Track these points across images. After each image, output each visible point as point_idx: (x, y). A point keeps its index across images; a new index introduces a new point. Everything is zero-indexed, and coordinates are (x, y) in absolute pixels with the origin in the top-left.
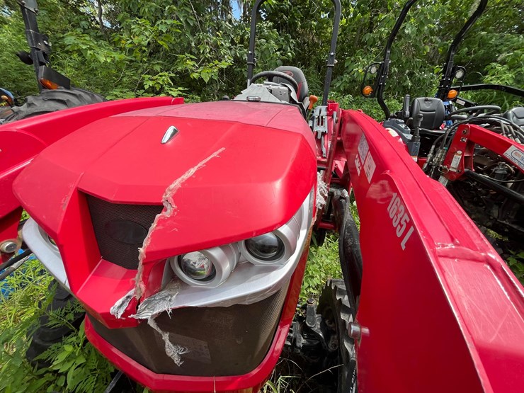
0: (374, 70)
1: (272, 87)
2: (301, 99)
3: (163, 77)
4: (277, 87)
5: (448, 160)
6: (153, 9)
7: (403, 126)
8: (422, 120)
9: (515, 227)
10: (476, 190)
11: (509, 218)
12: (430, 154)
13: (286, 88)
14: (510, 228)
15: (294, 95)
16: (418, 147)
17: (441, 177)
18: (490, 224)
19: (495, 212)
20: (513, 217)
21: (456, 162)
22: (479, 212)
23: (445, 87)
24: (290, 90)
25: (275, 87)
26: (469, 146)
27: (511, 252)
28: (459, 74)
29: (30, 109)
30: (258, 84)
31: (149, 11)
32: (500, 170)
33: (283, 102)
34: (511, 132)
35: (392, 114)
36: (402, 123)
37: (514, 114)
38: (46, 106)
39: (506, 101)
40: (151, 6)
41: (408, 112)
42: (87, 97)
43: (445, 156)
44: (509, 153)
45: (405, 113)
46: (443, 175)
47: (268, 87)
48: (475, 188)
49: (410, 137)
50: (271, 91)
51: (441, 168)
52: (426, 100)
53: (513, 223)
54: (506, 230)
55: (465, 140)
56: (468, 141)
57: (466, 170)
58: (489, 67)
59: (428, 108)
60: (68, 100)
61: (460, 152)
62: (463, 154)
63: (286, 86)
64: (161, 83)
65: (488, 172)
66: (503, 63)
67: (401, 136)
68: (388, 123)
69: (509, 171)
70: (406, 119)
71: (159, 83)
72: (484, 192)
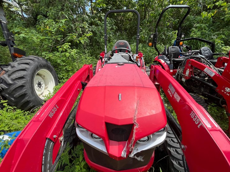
0: (152, 36)
3: (66, 46)
5: (184, 72)
6: (54, 14)
7: (166, 58)
8: (173, 56)
9: (209, 94)
10: (195, 82)
11: (207, 92)
14: (208, 95)
16: (173, 66)
17: (183, 78)
18: (201, 94)
19: (202, 90)
20: (208, 91)
21: (187, 73)
22: (197, 90)
23: (178, 41)
25: (123, 54)
26: (192, 67)
27: (209, 103)
28: (183, 36)
29: (13, 69)
30: (117, 54)
31: (52, 14)
32: (202, 75)
34: (205, 63)
35: (160, 53)
36: (165, 57)
37: (203, 50)
38: (20, 67)
39: (199, 43)
40: (52, 12)
41: (167, 53)
42: (36, 59)
43: (183, 71)
44: (205, 70)
45: (166, 53)
46: (183, 77)
47: (121, 54)
48: (194, 81)
49: (169, 62)
50: (122, 56)
51: (182, 75)
52: (173, 47)
53: (209, 93)
54: (207, 96)
56: (191, 65)
57: (191, 76)
58: (192, 30)
59: (174, 50)
60: (29, 63)
61: (189, 69)
62: (190, 70)
63: (128, 54)
65: (198, 75)
66: (196, 28)
67: (165, 62)
68: (160, 57)
69: (205, 75)
70: (167, 56)
72: (198, 82)
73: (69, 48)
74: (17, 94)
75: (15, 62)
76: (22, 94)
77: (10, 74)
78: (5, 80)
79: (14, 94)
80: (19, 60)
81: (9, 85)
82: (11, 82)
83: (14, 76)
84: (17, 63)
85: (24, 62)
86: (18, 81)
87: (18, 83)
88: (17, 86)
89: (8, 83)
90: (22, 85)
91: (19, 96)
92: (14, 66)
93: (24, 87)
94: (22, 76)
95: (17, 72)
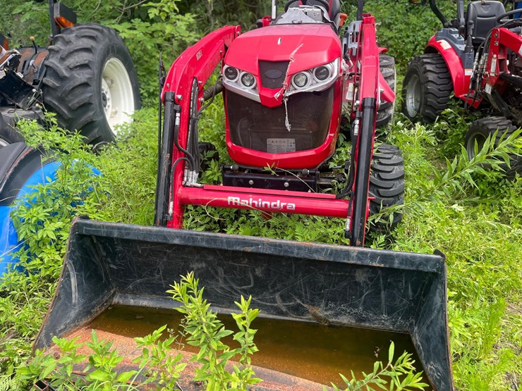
1: (307, 10)
2: (333, 17)
4: (311, 10)
5: (489, 66)
7: (456, 36)
12: (475, 62)
13: (319, 10)
15: (326, 15)
17: (487, 85)
21: (493, 66)
24: (322, 11)
25: (309, 9)
29: (68, 47)
30: (294, 8)
33: (318, 22)
38: (81, 43)
41: (463, 20)
45: (459, 21)
46: (488, 82)
47: (303, 9)
49: (463, 47)
50: (306, 13)
51: (484, 75)
52: (483, 4)
55: (497, 44)
57: (500, 73)
59: (486, 12)
60: (97, 36)
61: (495, 56)
62: (497, 57)
63: (319, 8)
64: (167, 11)
67: (453, 47)
68: (441, 34)
71: (164, 11)
73: (175, 11)
74: (75, 101)
75: (69, 34)
76: (84, 102)
77: (64, 57)
78: (56, 68)
79: (70, 102)
80: (77, 30)
81: (62, 79)
82: (66, 74)
83: (73, 61)
84: (74, 35)
85: (87, 34)
86: (78, 72)
87: (78, 76)
88: (78, 83)
89: (60, 74)
90: (86, 81)
91: (78, 105)
92: (70, 41)
93: (89, 89)
94: (87, 62)
95: (76, 53)
